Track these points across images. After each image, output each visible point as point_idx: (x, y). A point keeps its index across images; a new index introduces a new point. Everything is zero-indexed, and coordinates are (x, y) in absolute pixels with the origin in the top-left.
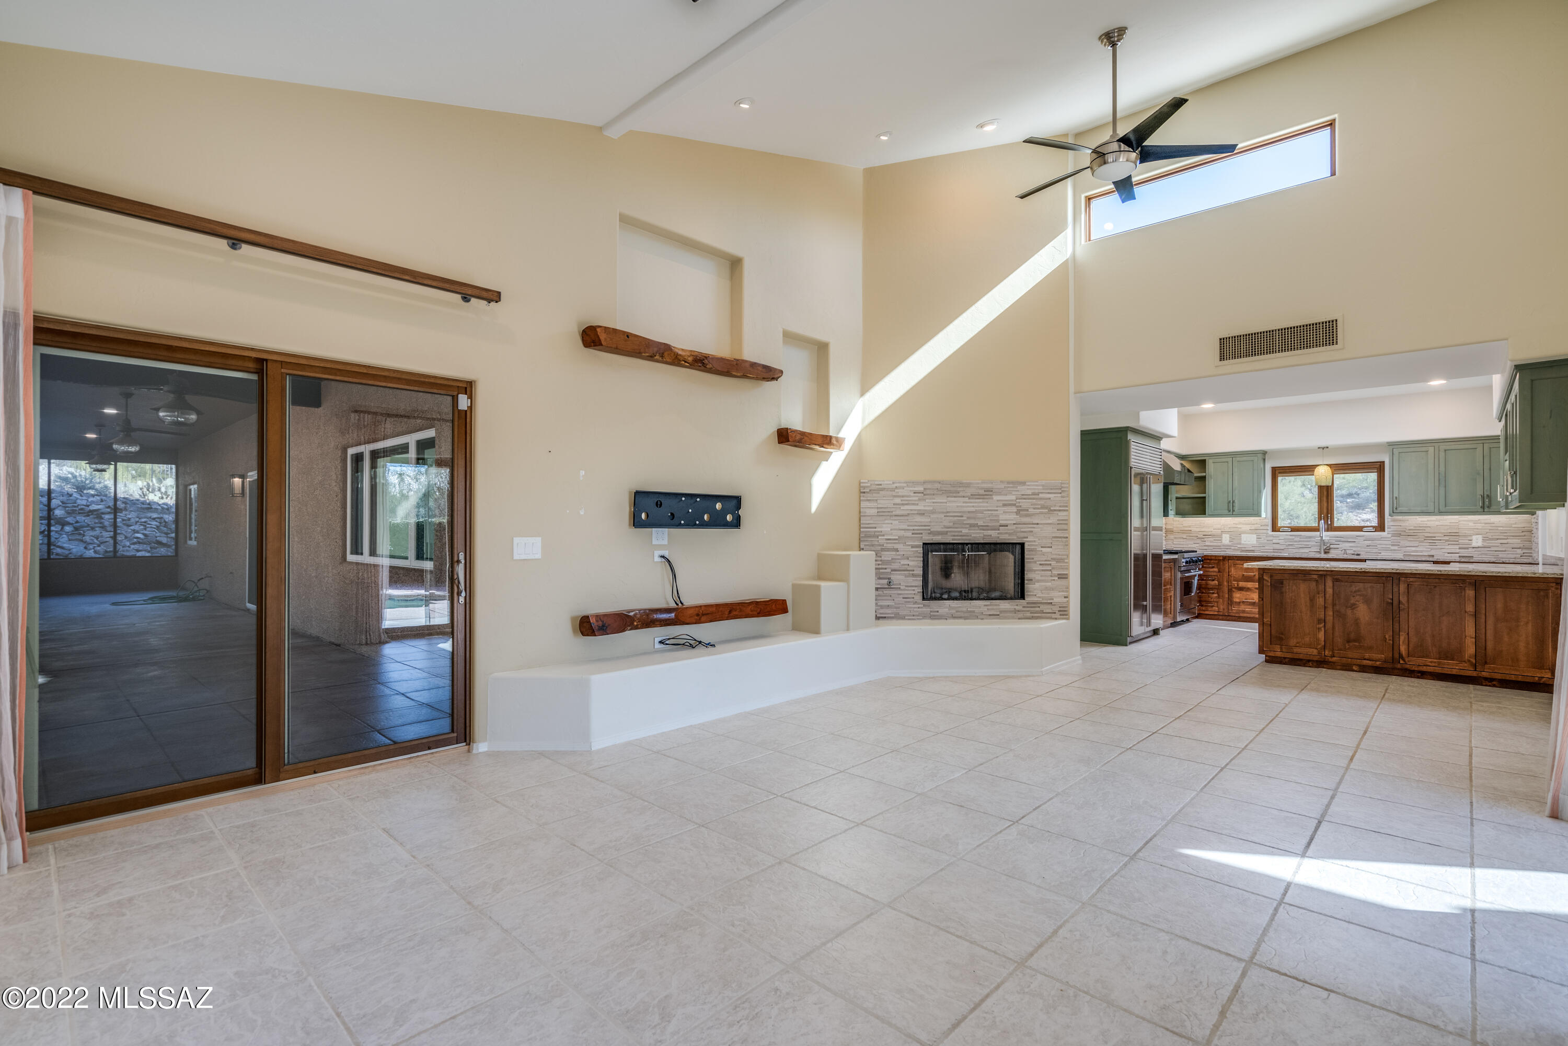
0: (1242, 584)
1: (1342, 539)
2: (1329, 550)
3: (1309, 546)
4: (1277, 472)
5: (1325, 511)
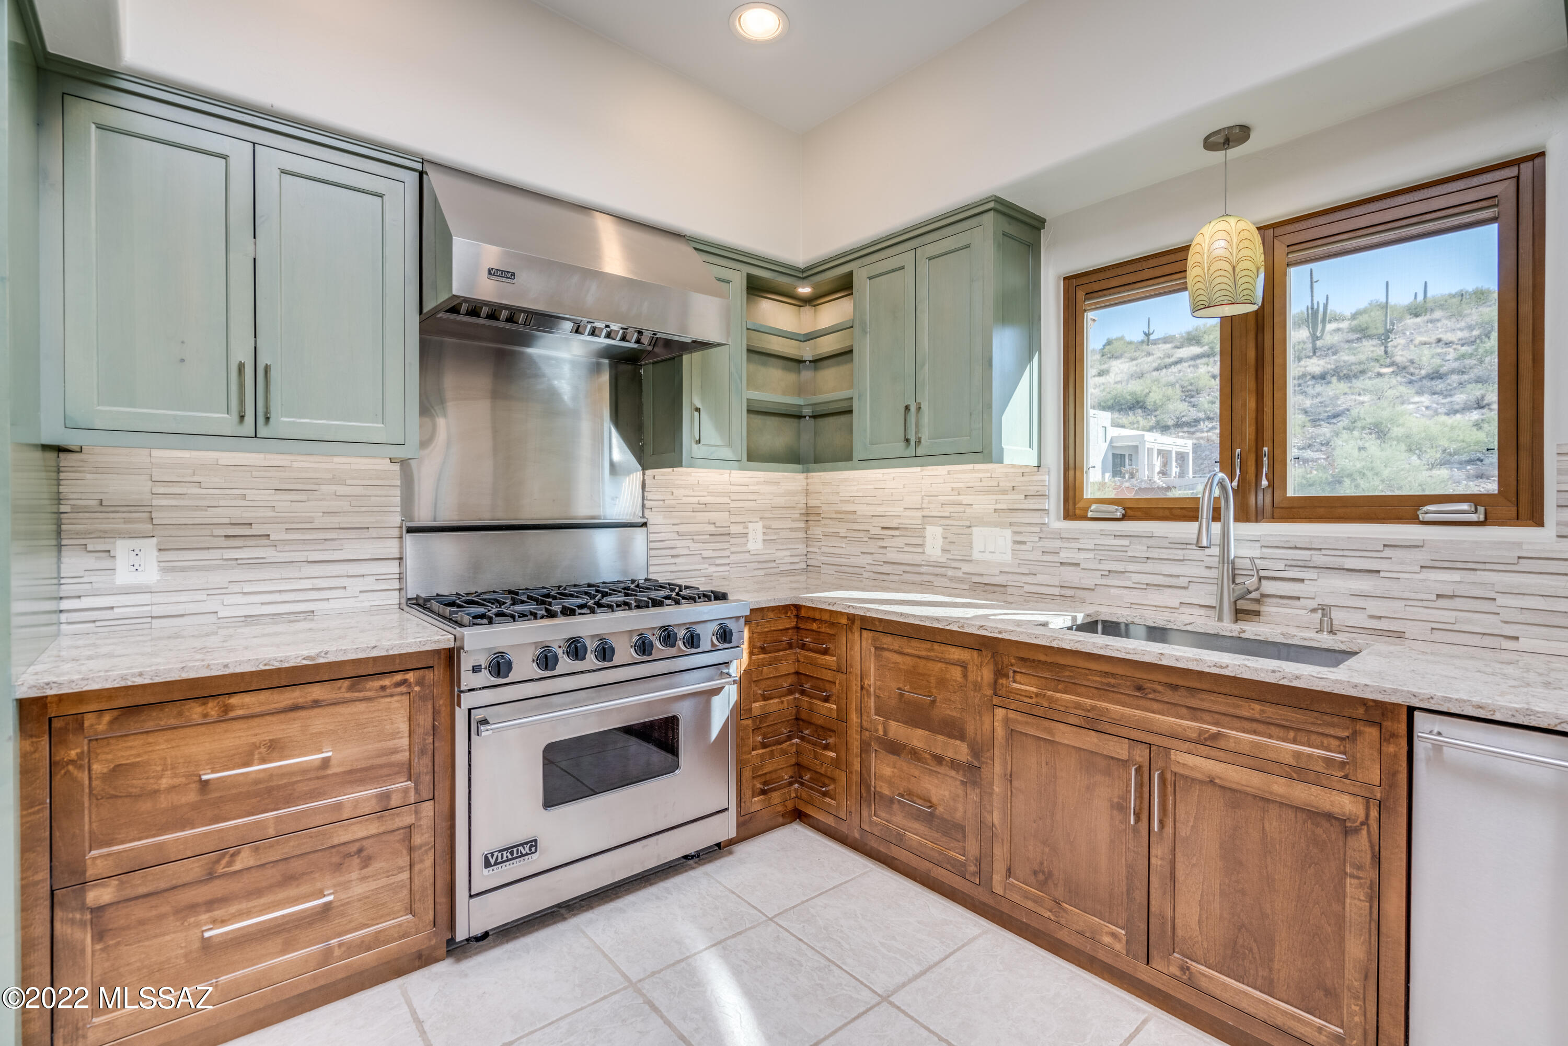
0: (897, 730)
1: (1318, 559)
2: (1257, 601)
3: (1183, 582)
4: (1081, 295)
5: (1249, 431)
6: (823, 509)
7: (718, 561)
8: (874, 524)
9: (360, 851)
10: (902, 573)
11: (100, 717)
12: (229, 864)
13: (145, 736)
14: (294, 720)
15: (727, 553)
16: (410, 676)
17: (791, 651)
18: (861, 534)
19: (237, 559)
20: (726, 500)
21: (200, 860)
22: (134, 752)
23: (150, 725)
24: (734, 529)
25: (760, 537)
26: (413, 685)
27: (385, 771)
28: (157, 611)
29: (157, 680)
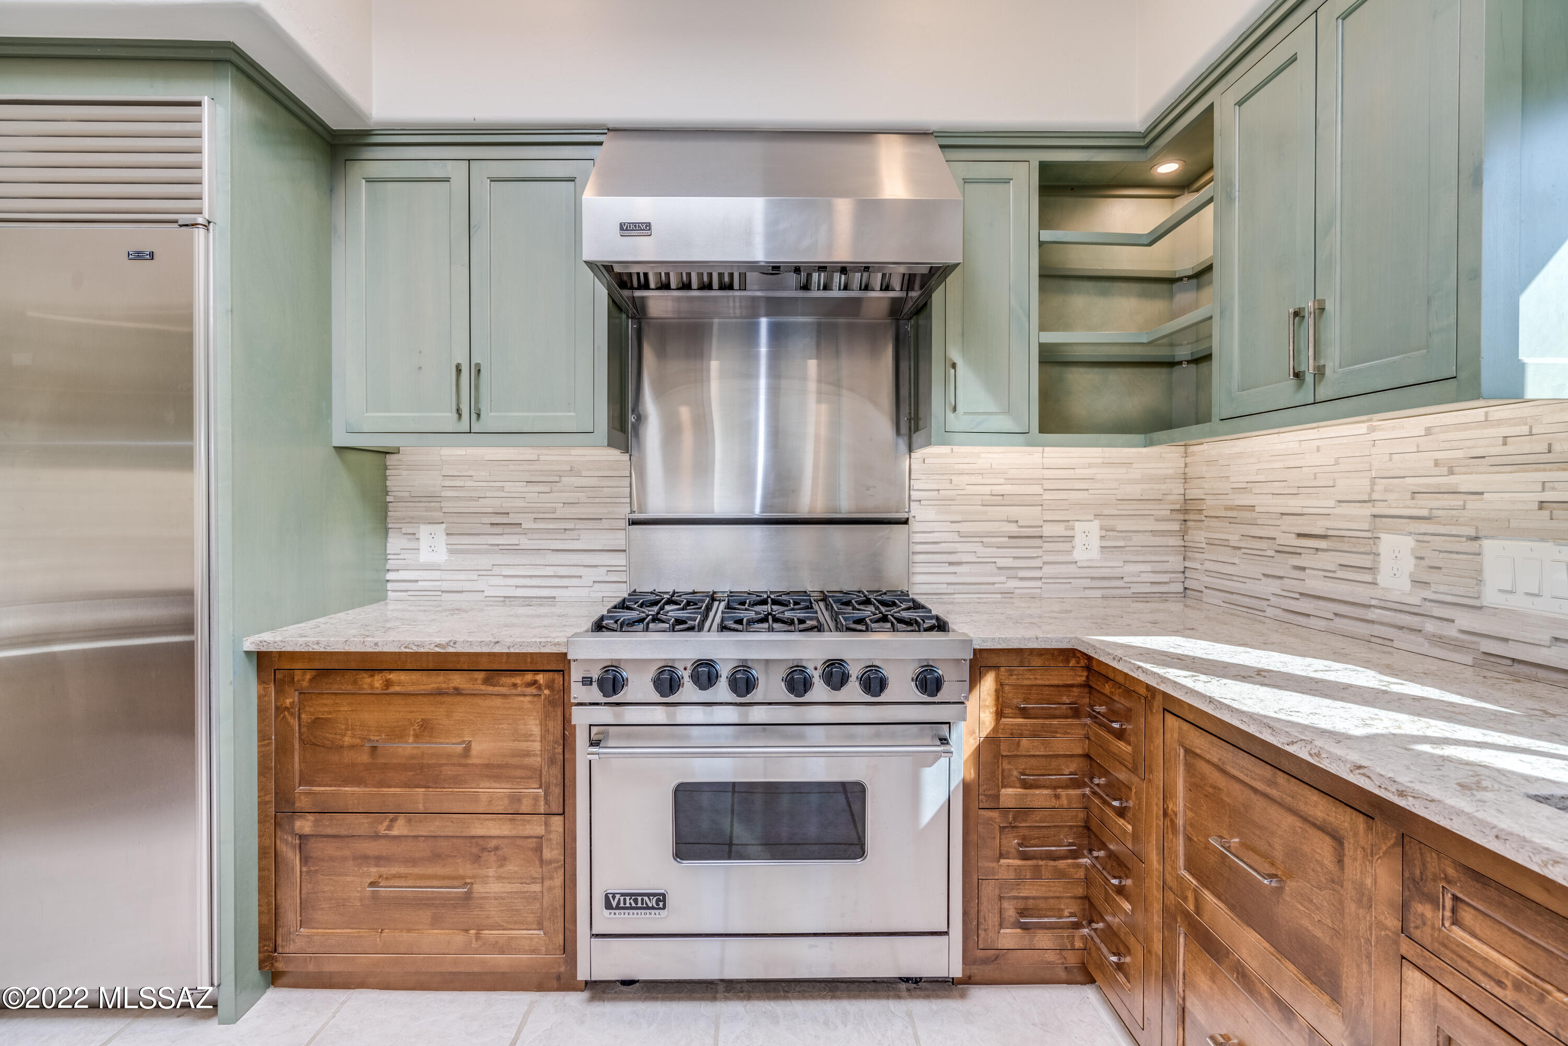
0: (1218, 916)
6: (1208, 502)
7: (1022, 574)
8: (1283, 528)
9: (497, 848)
10: (1331, 616)
11: (304, 674)
12: (389, 828)
13: (334, 697)
14: (441, 704)
15: (1037, 563)
16: (540, 678)
17: (1076, 721)
18: (1263, 545)
19: (498, 545)
20: (1037, 489)
21: (368, 817)
22: (326, 709)
23: (335, 688)
24: (1048, 530)
25: (1095, 543)
26: (543, 688)
27: (519, 773)
28: (446, 586)
29: (329, 649)
